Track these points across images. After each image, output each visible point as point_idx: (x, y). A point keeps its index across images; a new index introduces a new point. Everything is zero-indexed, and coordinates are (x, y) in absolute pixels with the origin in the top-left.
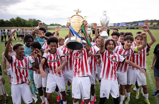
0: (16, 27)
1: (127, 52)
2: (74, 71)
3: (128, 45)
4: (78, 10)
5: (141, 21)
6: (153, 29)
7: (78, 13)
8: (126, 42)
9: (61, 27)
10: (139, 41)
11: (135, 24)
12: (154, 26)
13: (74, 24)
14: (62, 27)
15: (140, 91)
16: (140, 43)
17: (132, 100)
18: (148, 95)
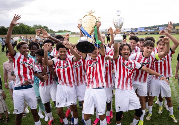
0: (19, 34)
1: (146, 59)
2: (88, 82)
3: (148, 51)
4: (91, 11)
5: (162, 25)
6: (176, 34)
8: (145, 49)
9: (70, 33)
10: (162, 46)
11: (155, 29)
12: (177, 31)
13: (86, 24)
14: (72, 34)
15: (163, 104)
16: (163, 49)
17: (154, 115)
18: (172, 108)
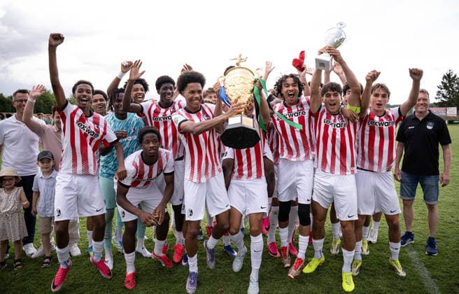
4: (240, 56)
7: (241, 63)
10: (380, 99)
13: (234, 88)
